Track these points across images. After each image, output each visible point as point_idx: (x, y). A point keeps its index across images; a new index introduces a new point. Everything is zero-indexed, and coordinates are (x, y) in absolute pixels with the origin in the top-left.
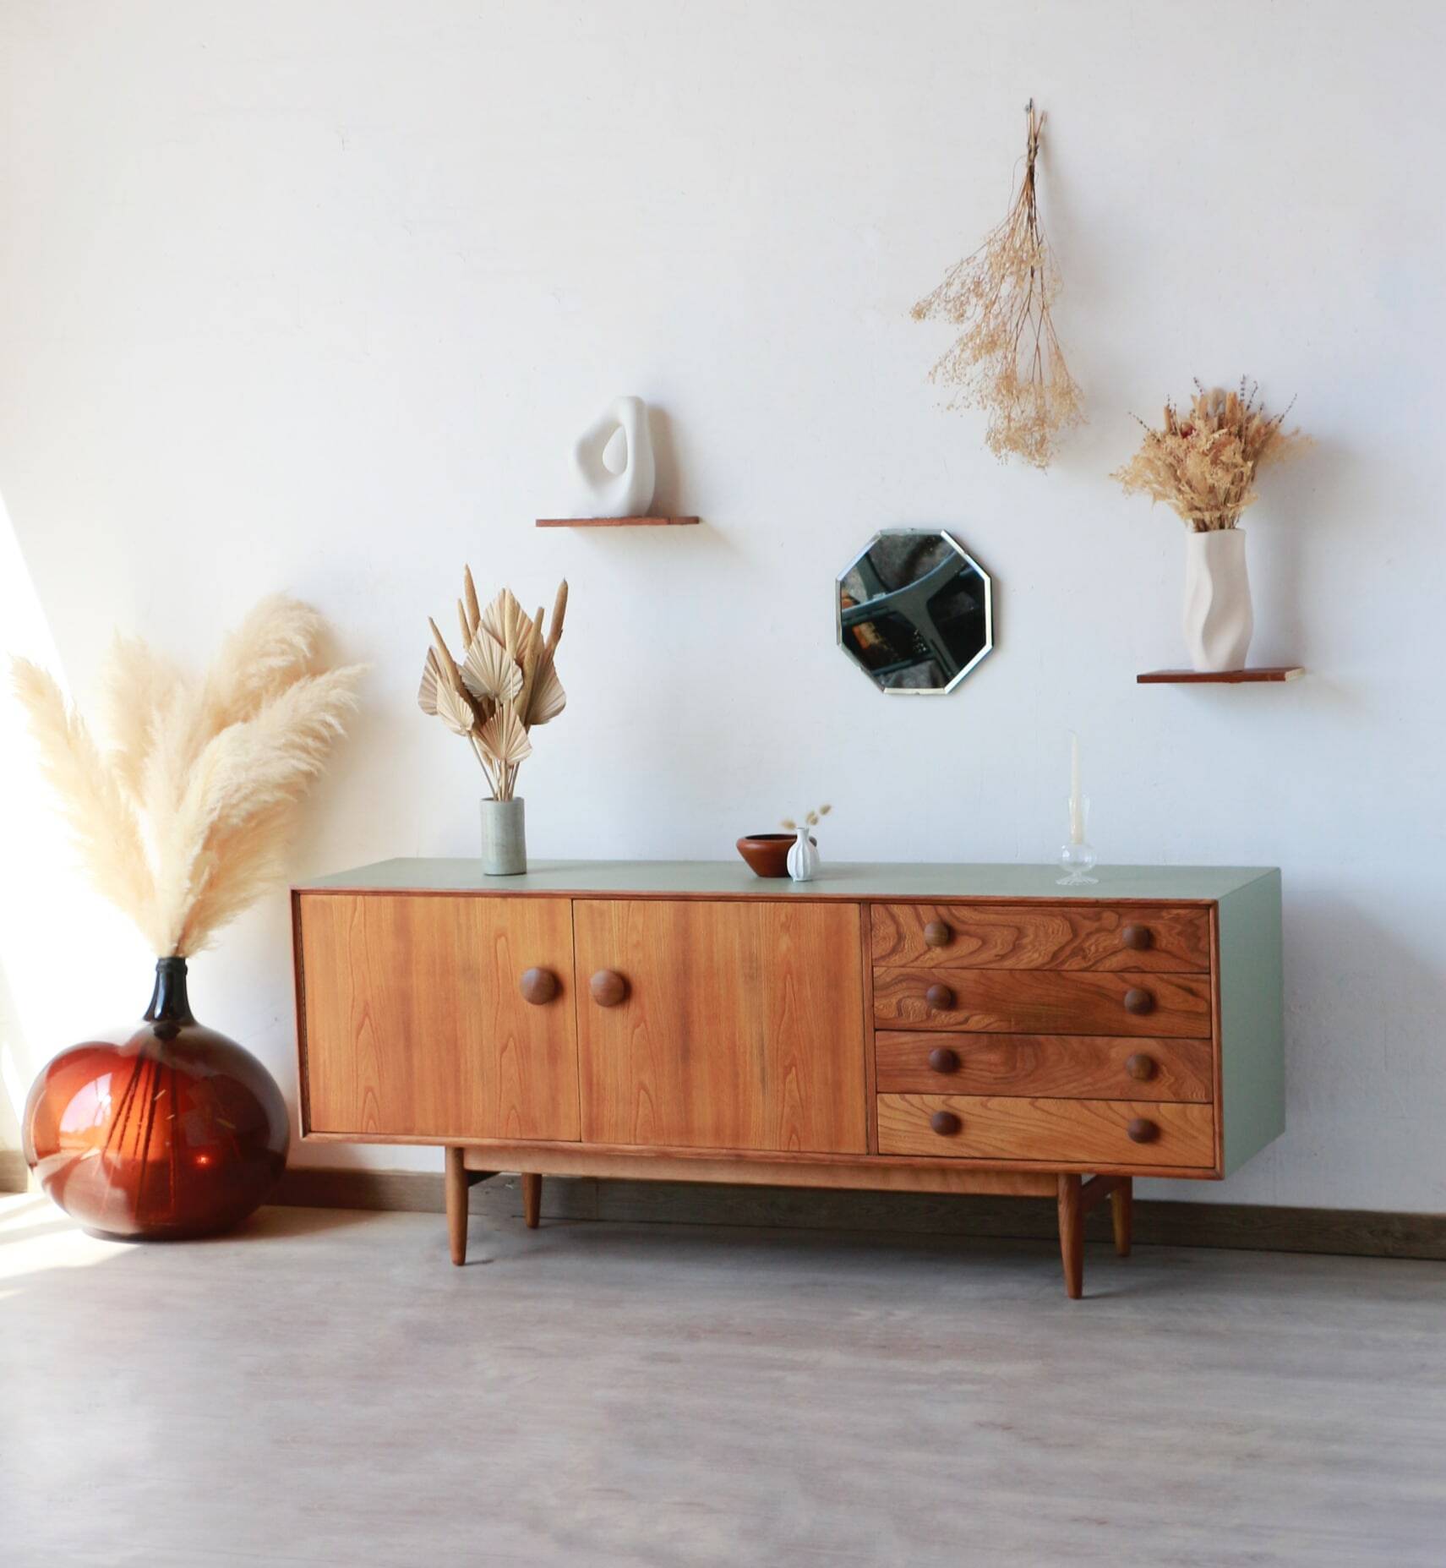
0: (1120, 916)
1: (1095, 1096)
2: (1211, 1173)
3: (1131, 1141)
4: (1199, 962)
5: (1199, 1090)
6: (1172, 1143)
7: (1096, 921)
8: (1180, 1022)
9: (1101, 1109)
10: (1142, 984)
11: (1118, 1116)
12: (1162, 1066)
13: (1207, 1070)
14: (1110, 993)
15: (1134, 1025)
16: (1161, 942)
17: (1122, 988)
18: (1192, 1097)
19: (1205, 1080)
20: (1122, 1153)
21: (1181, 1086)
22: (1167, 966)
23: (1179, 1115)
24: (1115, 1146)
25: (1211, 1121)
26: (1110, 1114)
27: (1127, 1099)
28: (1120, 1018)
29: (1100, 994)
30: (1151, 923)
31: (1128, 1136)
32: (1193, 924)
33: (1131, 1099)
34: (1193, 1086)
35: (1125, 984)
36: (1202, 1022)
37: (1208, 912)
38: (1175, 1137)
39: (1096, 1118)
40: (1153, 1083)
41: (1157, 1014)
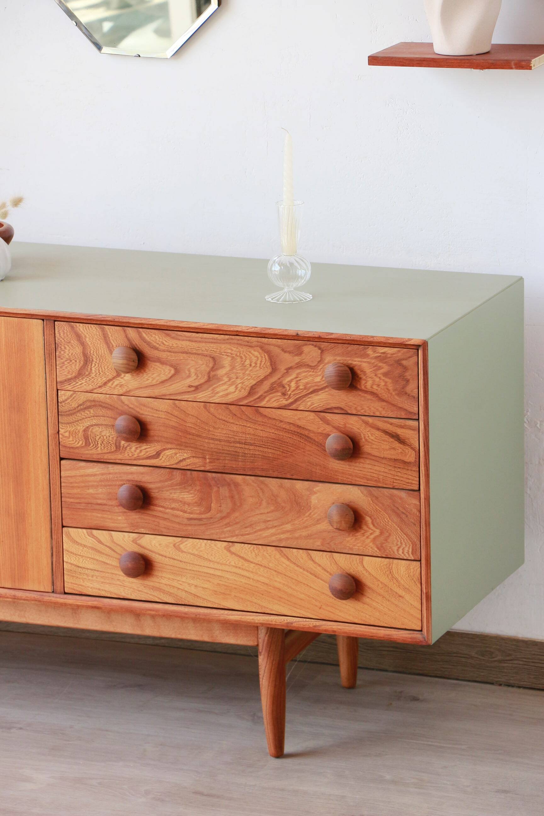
1: (294, 545)
2: (418, 635)
4: (406, 407)
5: (406, 546)
6: (377, 601)
7: (297, 355)
8: (386, 470)
9: (301, 560)
10: (345, 427)
11: (319, 568)
12: (367, 517)
13: (415, 525)
14: (311, 435)
15: (336, 471)
16: (366, 383)
17: (324, 430)
18: (398, 553)
19: (413, 536)
20: (324, 609)
21: (386, 540)
22: (373, 409)
23: (384, 571)
24: (316, 600)
25: (418, 579)
26: (310, 564)
27: (328, 550)
28: (322, 463)
29: (301, 435)
30: (355, 361)
31: (329, 591)
32: (401, 365)
33: (333, 551)
34: (399, 540)
35: (327, 426)
36: (410, 472)
37: (417, 353)
38: (380, 595)
39: (296, 568)
40: (357, 534)
41: (362, 460)
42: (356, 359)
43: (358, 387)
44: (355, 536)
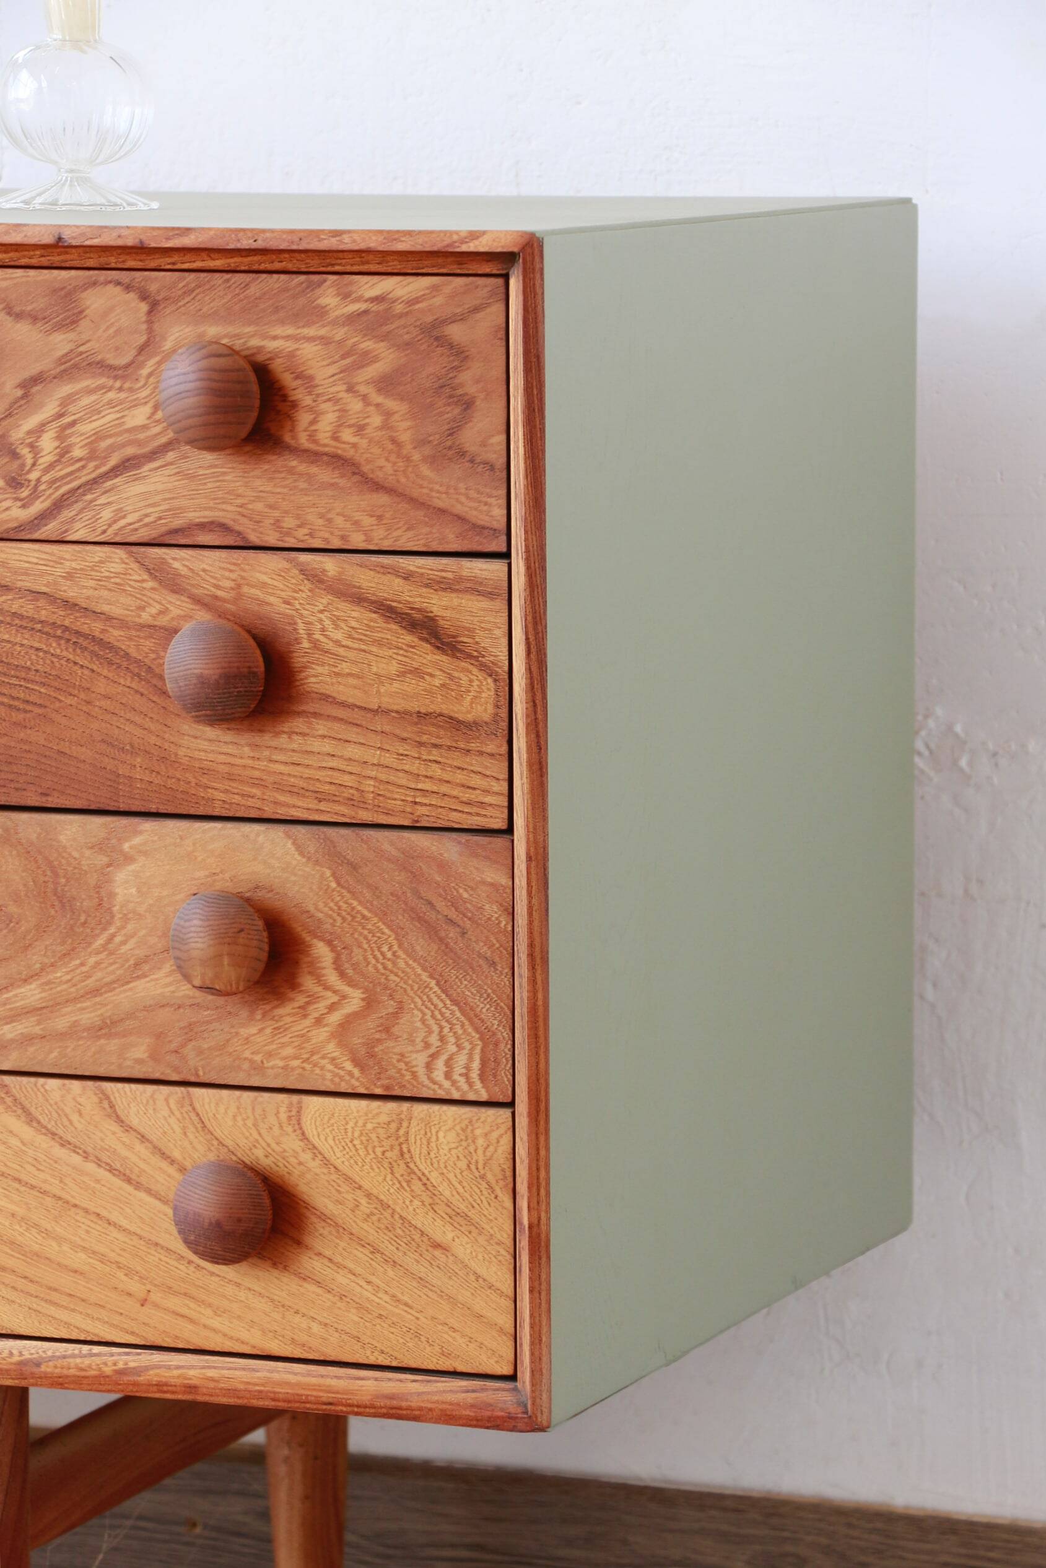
0: (154, 306)
1: (50, 1060)
2: (500, 1396)
3: (189, 1255)
4: (462, 508)
5: (460, 1047)
6: (351, 1266)
7: (60, 327)
8: (389, 759)
9: (75, 1118)
10: (240, 596)
11: (139, 1147)
12: (315, 941)
13: (493, 964)
14: (115, 635)
15: (205, 771)
16: (314, 422)
17: (161, 613)
18: (429, 1078)
19: (484, 1010)
20: (156, 1306)
21: (387, 1030)
22: (339, 521)
23: (379, 1151)
24: (129, 1272)
25: (505, 1178)
26: (109, 1136)
27: (175, 1077)
28: (153, 740)
29: (74, 637)
30: (275, 338)
31: (174, 1230)
32: (442, 341)
33: (193, 1079)
34: (435, 1028)
35: (172, 598)
36: (474, 762)
37: (502, 290)
38: (361, 1242)
39: (59, 1152)
40: (280, 1011)
41: (299, 724)
42: (279, 331)
43: (287, 438)
44: (272, 1019)
